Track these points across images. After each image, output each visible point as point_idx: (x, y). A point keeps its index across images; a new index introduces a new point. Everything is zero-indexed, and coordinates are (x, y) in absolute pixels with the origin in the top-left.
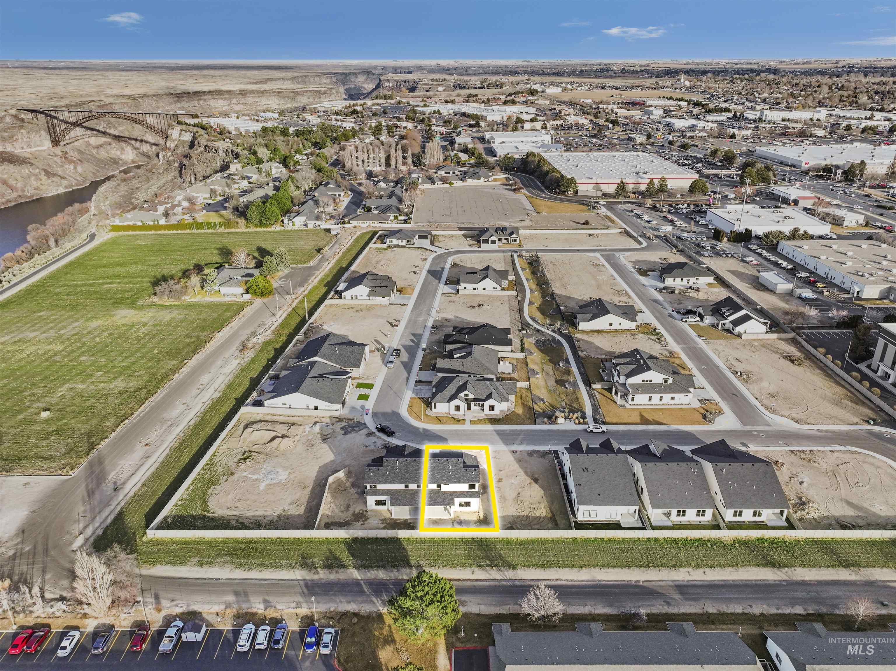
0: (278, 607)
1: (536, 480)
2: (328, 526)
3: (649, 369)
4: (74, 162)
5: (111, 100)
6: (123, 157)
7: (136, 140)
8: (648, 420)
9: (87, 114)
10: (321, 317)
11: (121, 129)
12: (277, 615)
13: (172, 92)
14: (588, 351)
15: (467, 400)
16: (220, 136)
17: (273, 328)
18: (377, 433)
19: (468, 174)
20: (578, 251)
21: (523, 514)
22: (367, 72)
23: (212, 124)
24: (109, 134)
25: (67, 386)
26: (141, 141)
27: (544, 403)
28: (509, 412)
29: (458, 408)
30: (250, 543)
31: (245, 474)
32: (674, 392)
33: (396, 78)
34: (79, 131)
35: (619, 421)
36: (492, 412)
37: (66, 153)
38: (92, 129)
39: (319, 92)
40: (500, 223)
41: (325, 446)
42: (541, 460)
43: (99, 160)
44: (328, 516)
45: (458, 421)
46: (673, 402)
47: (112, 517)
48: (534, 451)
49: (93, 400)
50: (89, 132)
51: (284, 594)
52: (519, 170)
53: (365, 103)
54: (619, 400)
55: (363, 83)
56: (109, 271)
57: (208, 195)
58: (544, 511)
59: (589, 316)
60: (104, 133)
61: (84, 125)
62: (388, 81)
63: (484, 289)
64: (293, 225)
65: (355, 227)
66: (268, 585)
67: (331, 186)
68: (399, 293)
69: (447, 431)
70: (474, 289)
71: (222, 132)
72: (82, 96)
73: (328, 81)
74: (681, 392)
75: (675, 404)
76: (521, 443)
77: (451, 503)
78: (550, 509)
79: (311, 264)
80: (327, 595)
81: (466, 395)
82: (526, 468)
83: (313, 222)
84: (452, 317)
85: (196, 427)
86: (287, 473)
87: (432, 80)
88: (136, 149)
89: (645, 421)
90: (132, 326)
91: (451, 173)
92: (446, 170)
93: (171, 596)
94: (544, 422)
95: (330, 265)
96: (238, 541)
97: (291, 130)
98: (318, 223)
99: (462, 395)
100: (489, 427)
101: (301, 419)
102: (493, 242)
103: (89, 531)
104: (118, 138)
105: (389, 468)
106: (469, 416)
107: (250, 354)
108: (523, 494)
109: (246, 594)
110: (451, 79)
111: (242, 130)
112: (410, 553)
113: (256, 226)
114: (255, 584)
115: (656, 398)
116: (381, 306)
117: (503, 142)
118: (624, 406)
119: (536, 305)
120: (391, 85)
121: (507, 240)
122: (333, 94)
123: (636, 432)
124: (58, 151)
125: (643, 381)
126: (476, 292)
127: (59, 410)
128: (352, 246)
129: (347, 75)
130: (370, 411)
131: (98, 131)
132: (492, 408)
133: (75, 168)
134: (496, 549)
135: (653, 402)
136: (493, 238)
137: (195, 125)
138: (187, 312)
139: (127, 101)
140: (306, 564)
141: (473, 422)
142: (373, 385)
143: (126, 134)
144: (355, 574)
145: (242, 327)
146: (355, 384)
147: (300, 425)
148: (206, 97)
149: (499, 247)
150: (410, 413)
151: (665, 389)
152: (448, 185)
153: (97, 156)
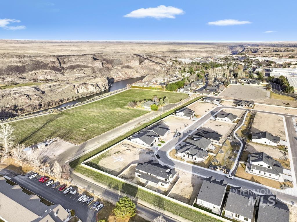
0: (95, 193)
1: (193, 186)
2: (122, 178)
3: (262, 160)
4: (144, 69)
5: (157, 52)
6: (157, 68)
7: (161, 64)
8: (254, 180)
9: (149, 56)
10: (166, 120)
11: (158, 60)
12: (93, 195)
13: (175, 51)
14: (249, 150)
15: (188, 154)
16: (179, 64)
17: (150, 120)
18: (155, 156)
19: (252, 82)
20: (276, 114)
21: (181, 195)
22: (241, 46)
23: (179, 60)
24: (155, 62)
25: (93, 124)
26: (163, 64)
27: (218, 163)
28: (202, 162)
29: (184, 156)
30: (101, 175)
31: (114, 157)
32: (271, 173)
33: (251, 48)
34: (147, 61)
35: (241, 177)
36: (195, 160)
37: (142, 66)
38: (150, 60)
39: (220, 52)
40: (251, 100)
41: (139, 156)
42: (201, 180)
43: (150, 69)
44: (125, 175)
45: (183, 160)
46: (270, 177)
47: (78, 158)
48: (201, 177)
49: (95, 129)
50: (150, 61)
51: (98, 191)
52: (275, 82)
53: (233, 56)
54: (247, 169)
55: (239, 49)
56: (123, 98)
57: (163, 81)
58: (189, 196)
59: (257, 137)
60: (153, 62)
61: (149, 59)
62: (247, 49)
63: (225, 121)
64: (180, 91)
65: (198, 94)
66: (97, 187)
67: (199, 81)
68: (195, 117)
69: (177, 162)
70: (222, 120)
71: (180, 63)
72: (151, 51)
73: (226, 48)
74: (274, 174)
75: (271, 178)
76: (198, 173)
77: (157, 183)
78: (191, 197)
79: (176, 104)
80: (108, 195)
81: (188, 152)
82: (193, 181)
83: (185, 91)
84: (207, 128)
85: (111, 141)
86: (123, 160)
87: (265, 49)
88: (161, 66)
89: (252, 180)
90: (117, 112)
91: (246, 81)
92: (244, 79)
93: (75, 181)
94: (211, 168)
95: (181, 105)
96: (99, 173)
97: (201, 63)
98: (187, 92)
99: (187, 151)
100: (192, 165)
101: (138, 146)
102: (242, 106)
103: (71, 160)
104: (157, 63)
105: (144, 166)
106: (188, 159)
107: (139, 126)
108: (186, 189)
109: (90, 187)
110: (272, 48)
111: (186, 62)
112: (137, 193)
113: (169, 91)
114: (94, 185)
115: (262, 173)
116: (187, 120)
117: (276, 72)
118: (248, 172)
119: (242, 130)
120: (248, 50)
121: (248, 105)
122: (225, 52)
123: (246, 182)
124: (140, 66)
125: (259, 165)
126: (222, 121)
127: (87, 129)
128: (193, 100)
129: (233, 46)
130: (158, 149)
131: (152, 61)
132: (195, 159)
133: (144, 71)
134: (164, 202)
135: (261, 174)
136: (242, 104)
137: (174, 60)
138: (132, 111)
139: (161, 53)
140: (109, 185)
141: (187, 162)
142: (165, 142)
143: (159, 62)
144: (119, 193)
145: (142, 118)
146: (160, 141)
147: (136, 148)
148: (184, 52)
149: (244, 108)
150: (169, 153)
151: (268, 170)
152: (242, 85)
153: (150, 68)
